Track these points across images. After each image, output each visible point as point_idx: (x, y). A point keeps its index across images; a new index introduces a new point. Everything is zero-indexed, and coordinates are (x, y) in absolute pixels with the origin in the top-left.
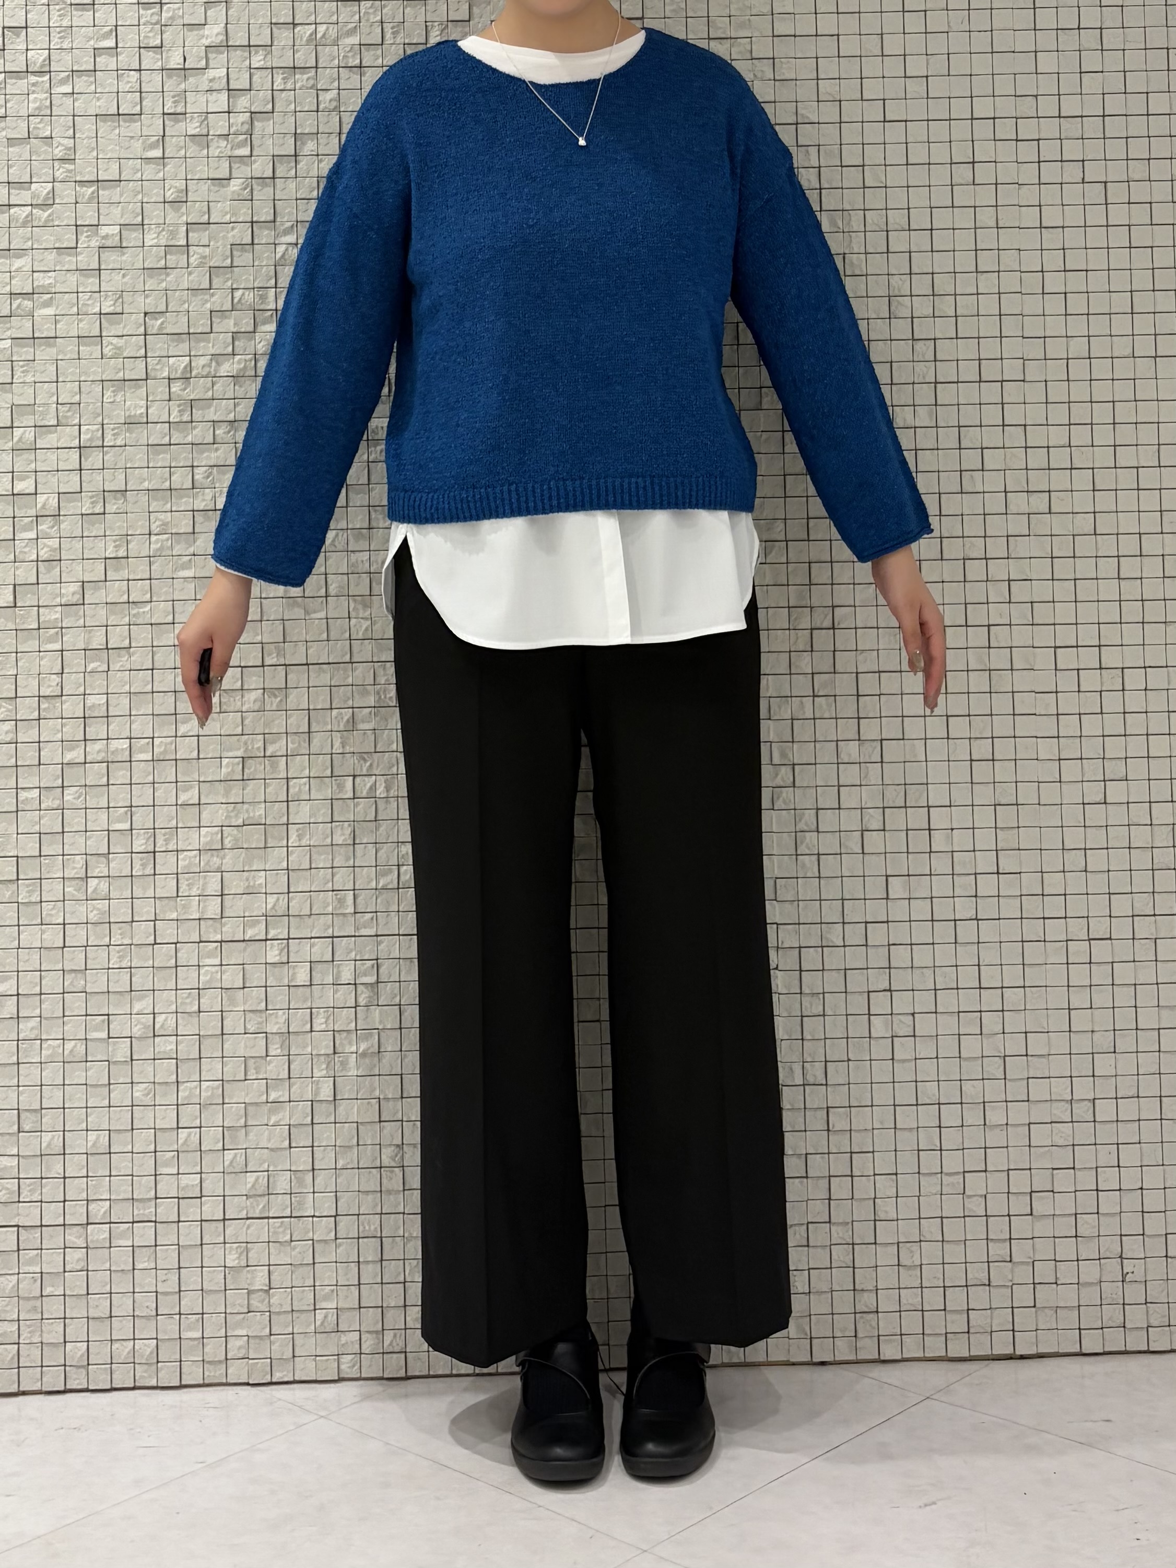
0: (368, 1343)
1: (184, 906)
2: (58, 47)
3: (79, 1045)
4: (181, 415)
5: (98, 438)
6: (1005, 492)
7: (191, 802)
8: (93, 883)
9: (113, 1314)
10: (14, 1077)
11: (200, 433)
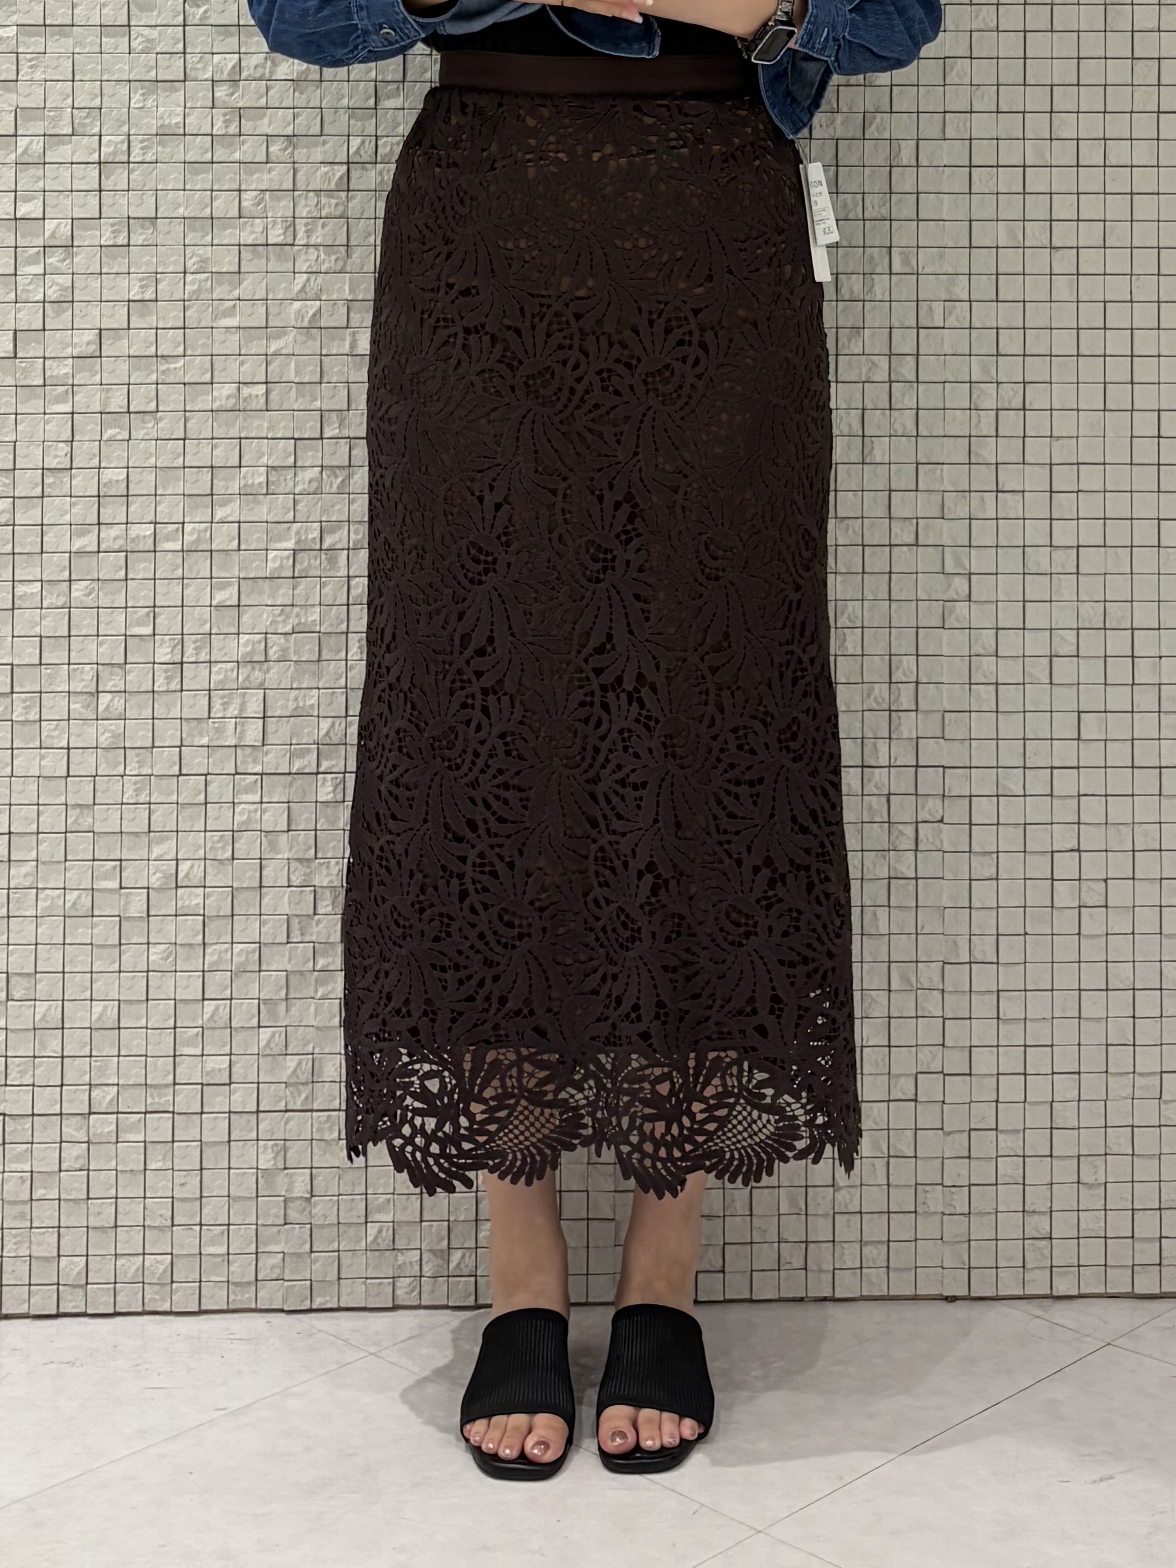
0: (430, 1265)
1: (217, 730)
3: (84, 896)
4: (227, 127)
5: (123, 152)
7: (228, 603)
8: (105, 699)
9: (119, 1224)
11: (250, 149)
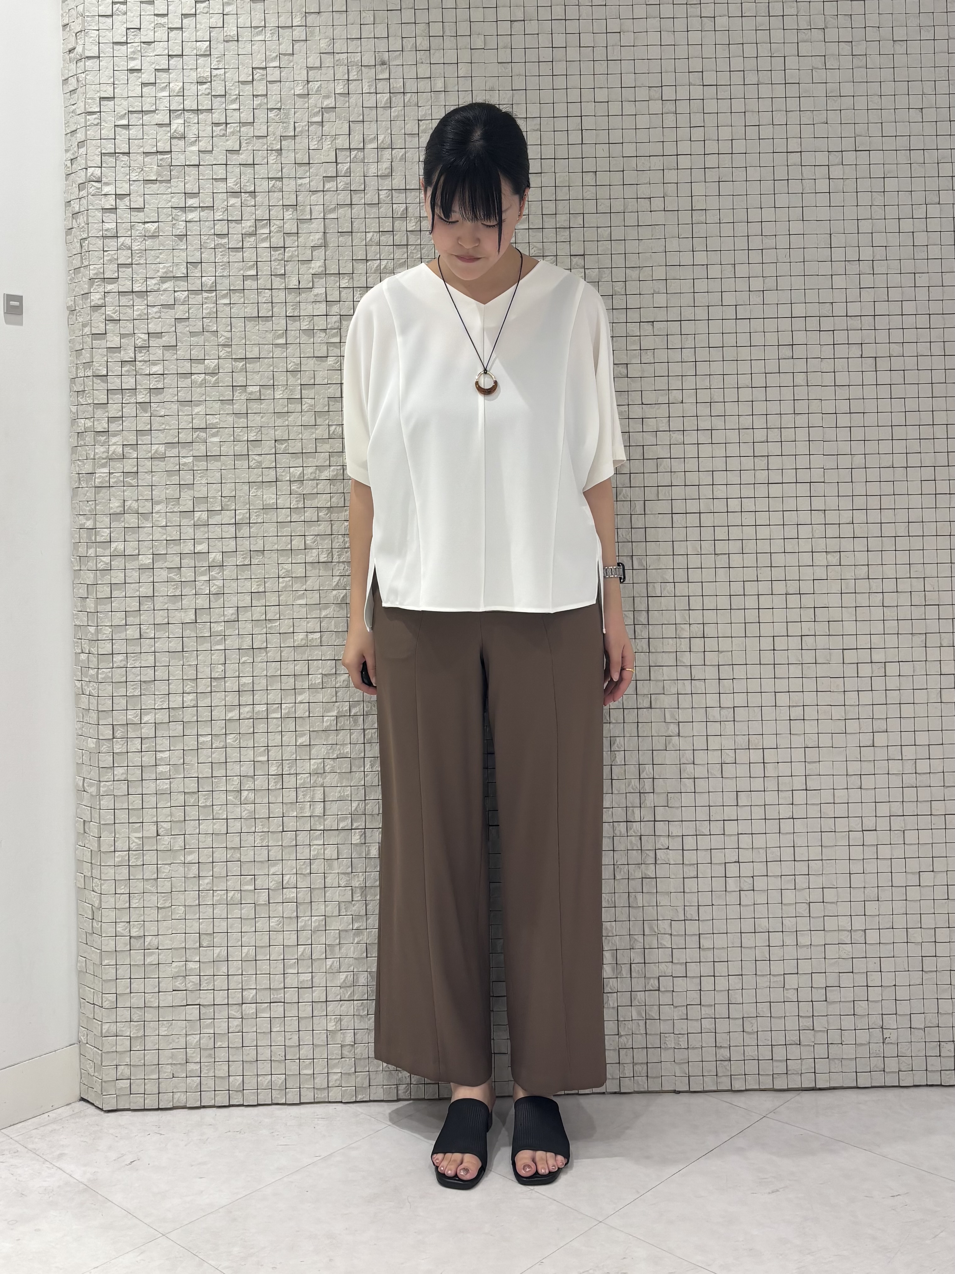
1: (301, 808)
2: (221, 275)
3: (236, 894)
4: (297, 504)
5: (247, 518)
6: (812, 552)
7: (304, 744)
8: (245, 794)
9: (258, 1059)
10: (197, 913)
11: (309, 514)
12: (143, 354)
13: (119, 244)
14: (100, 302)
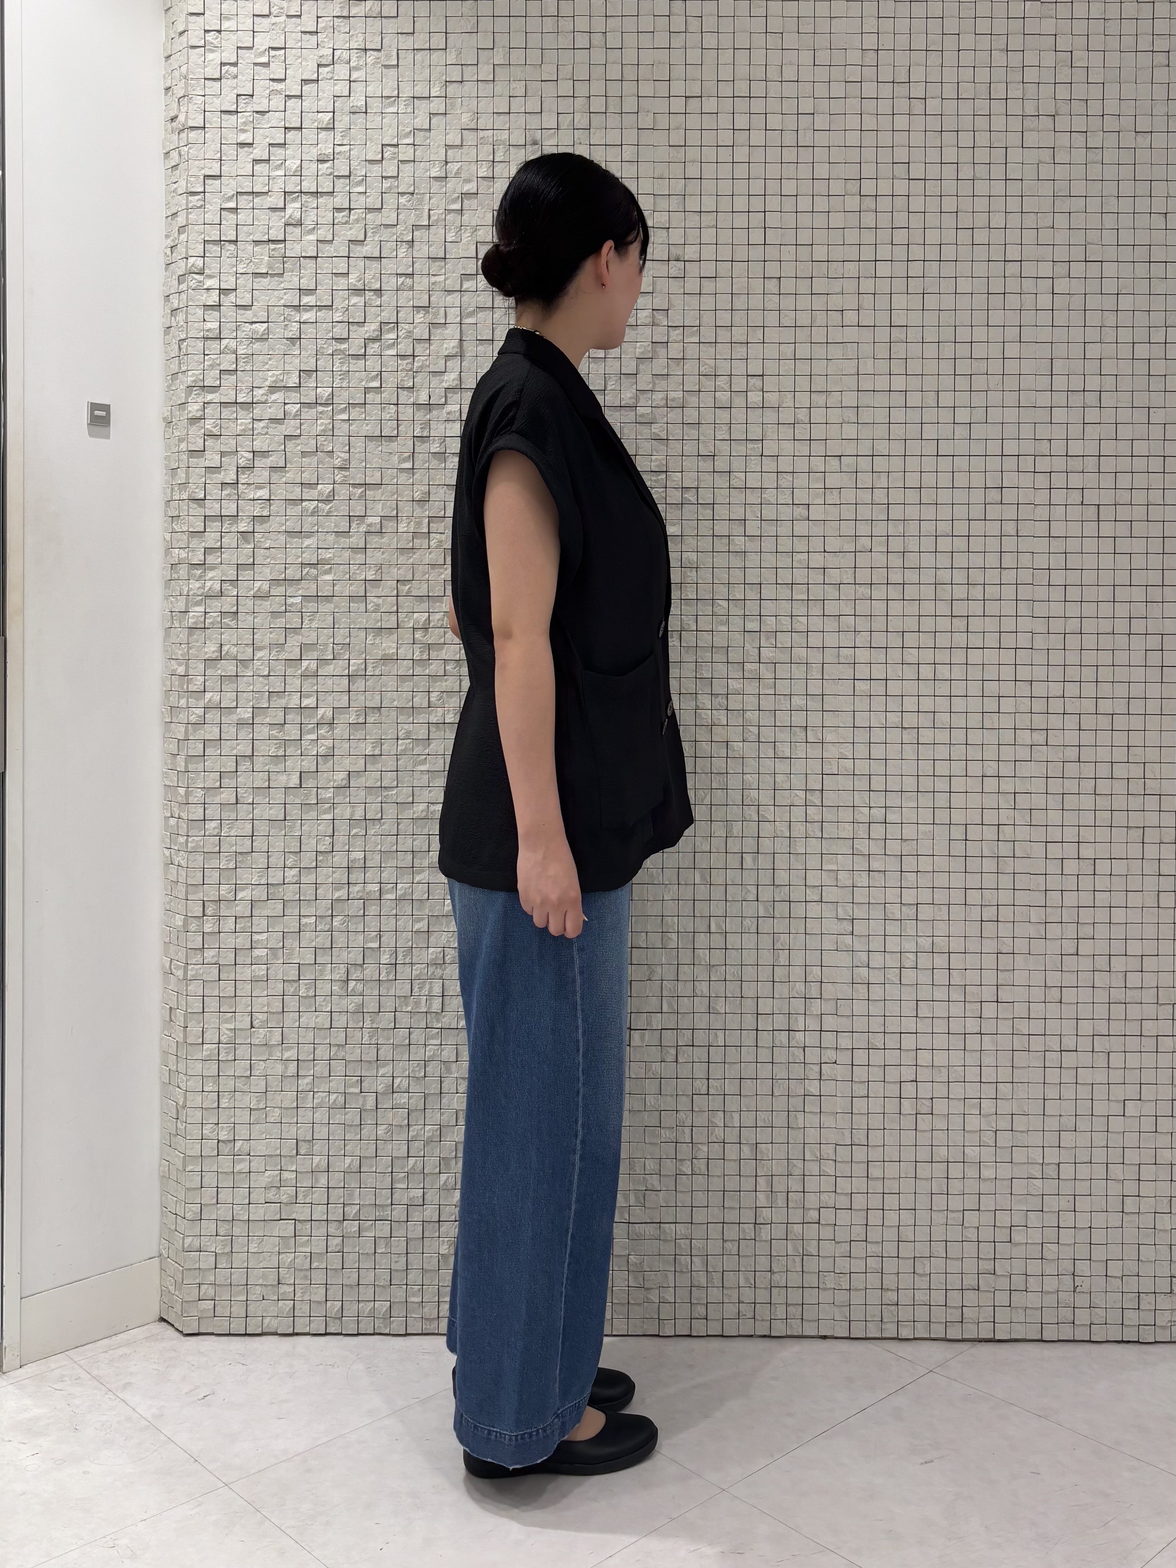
1: (416, 1003)
2: (339, 386)
3: (340, 1097)
4: (421, 655)
5: (362, 669)
6: (1015, 729)
7: (422, 930)
8: (352, 984)
9: (360, 1283)
10: (295, 1117)
11: (435, 668)
12: (246, 476)
13: (222, 347)
14: (199, 414)
